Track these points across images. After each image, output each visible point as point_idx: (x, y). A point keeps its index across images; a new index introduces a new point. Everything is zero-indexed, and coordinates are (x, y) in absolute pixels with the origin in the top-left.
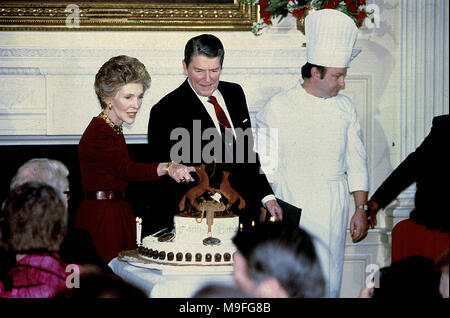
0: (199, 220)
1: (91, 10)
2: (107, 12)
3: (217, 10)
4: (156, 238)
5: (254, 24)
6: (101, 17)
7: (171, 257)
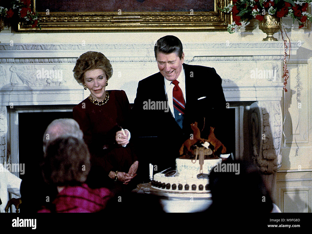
0: (194, 161)
1: (114, 17)
2: (126, 19)
3: (203, 16)
4: (164, 174)
5: (229, 25)
6: (122, 22)
7: (174, 187)
